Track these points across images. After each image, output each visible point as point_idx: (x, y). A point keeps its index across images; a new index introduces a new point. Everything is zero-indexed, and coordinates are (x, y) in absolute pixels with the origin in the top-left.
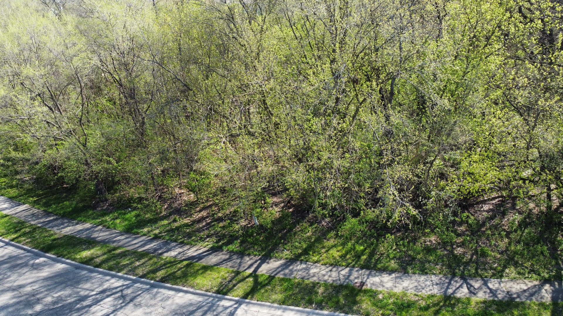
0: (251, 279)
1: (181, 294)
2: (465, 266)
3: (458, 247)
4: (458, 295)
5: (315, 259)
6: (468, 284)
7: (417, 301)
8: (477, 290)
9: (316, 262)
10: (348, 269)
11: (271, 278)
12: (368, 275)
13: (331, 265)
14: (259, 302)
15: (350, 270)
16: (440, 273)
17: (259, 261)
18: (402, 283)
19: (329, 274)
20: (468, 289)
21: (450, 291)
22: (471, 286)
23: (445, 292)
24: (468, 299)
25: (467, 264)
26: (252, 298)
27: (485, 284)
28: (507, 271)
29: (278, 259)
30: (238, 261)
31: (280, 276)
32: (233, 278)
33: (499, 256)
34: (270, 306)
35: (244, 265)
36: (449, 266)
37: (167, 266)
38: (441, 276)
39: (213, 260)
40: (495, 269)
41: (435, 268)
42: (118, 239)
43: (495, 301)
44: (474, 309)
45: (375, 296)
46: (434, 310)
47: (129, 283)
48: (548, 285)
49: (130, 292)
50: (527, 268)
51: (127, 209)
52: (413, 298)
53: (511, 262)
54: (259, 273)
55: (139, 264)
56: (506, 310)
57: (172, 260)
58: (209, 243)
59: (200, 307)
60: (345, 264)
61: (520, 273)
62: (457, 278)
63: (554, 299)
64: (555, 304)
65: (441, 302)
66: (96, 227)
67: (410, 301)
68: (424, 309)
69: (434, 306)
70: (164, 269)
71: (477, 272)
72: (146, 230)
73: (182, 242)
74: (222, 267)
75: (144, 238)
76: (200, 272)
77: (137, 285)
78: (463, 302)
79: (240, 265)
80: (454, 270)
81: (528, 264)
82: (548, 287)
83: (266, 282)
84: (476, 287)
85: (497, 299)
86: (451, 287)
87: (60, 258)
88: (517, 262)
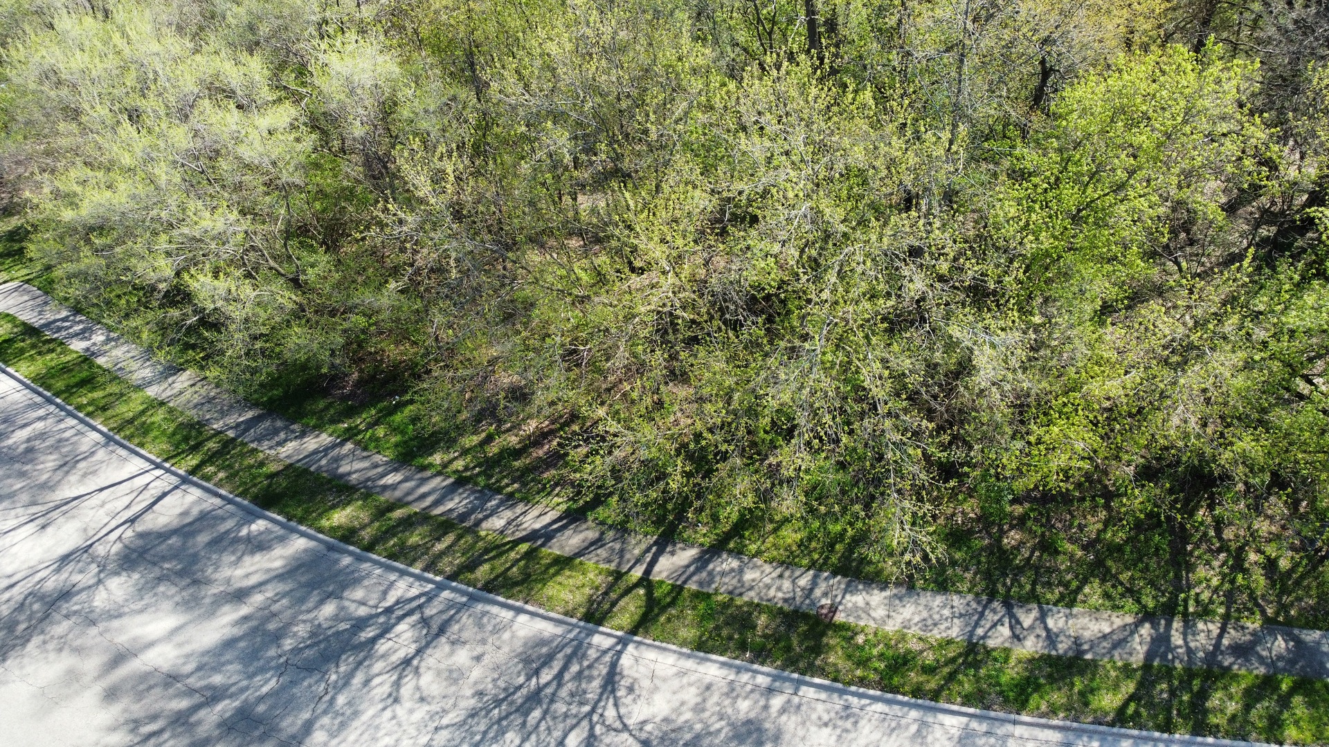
0: (642, 591)
1: (523, 618)
2: (1015, 575)
3: (1012, 527)
4: (991, 643)
5: (753, 547)
6: (1012, 616)
7: (922, 652)
8: (1025, 633)
9: (758, 553)
10: (811, 572)
11: (677, 590)
12: (845, 592)
13: (782, 563)
14: (657, 643)
15: (815, 577)
16: (970, 591)
17: (654, 549)
18: (901, 610)
19: (778, 582)
20: (1011, 627)
21: (980, 632)
22: (1018, 622)
23: (972, 633)
24: (1007, 651)
26: (647, 632)
27: (1042, 618)
28: (1087, 590)
29: (688, 543)
30: (617, 546)
31: (692, 586)
32: (610, 587)
33: (1079, 553)
34: (675, 652)
35: (628, 556)
36: (988, 575)
37: (492, 554)
38: (970, 597)
39: (571, 541)
40: (1066, 585)
41: (962, 579)
42: (391, 479)
43: (1049, 656)
44: (1012, 673)
45: (852, 638)
46: (946, 670)
47: (432, 590)
48: (1147, 625)
49: (434, 611)
50: (1121, 584)
51: (392, 394)
52: (915, 646)
53: (1097, 569)
54: (655, 577)
55: (439, 547)
56: (1063, 678)
57: (498, 542)
58: (560, 500)
59: (560, 648)
60: (805, 562)
61: (1107, 596)
62: (996, 604)
63: (1149, 656)
64: (1147, 667)
65: (960, 655)
66: (342, 444)
67: (909, 652)
68: (929, 670)
69: (946, 664)
70: (486, 561)
71: (1033, 589)
72: (437, 458)
73: (511, 496)
74: (590, 562)
75: (439, 479)
76: (552, 571)
77: (446, 594)
78: (995, 660)
79: (621, 557)
80: (994, 584)
81: (1125, 577)
82: (1146, 630)
83: (668, 600)
84: (1026, 625)
85: (1054, 653)
86: (983, 623)
87: (293, 524)
88: (1108, 570)
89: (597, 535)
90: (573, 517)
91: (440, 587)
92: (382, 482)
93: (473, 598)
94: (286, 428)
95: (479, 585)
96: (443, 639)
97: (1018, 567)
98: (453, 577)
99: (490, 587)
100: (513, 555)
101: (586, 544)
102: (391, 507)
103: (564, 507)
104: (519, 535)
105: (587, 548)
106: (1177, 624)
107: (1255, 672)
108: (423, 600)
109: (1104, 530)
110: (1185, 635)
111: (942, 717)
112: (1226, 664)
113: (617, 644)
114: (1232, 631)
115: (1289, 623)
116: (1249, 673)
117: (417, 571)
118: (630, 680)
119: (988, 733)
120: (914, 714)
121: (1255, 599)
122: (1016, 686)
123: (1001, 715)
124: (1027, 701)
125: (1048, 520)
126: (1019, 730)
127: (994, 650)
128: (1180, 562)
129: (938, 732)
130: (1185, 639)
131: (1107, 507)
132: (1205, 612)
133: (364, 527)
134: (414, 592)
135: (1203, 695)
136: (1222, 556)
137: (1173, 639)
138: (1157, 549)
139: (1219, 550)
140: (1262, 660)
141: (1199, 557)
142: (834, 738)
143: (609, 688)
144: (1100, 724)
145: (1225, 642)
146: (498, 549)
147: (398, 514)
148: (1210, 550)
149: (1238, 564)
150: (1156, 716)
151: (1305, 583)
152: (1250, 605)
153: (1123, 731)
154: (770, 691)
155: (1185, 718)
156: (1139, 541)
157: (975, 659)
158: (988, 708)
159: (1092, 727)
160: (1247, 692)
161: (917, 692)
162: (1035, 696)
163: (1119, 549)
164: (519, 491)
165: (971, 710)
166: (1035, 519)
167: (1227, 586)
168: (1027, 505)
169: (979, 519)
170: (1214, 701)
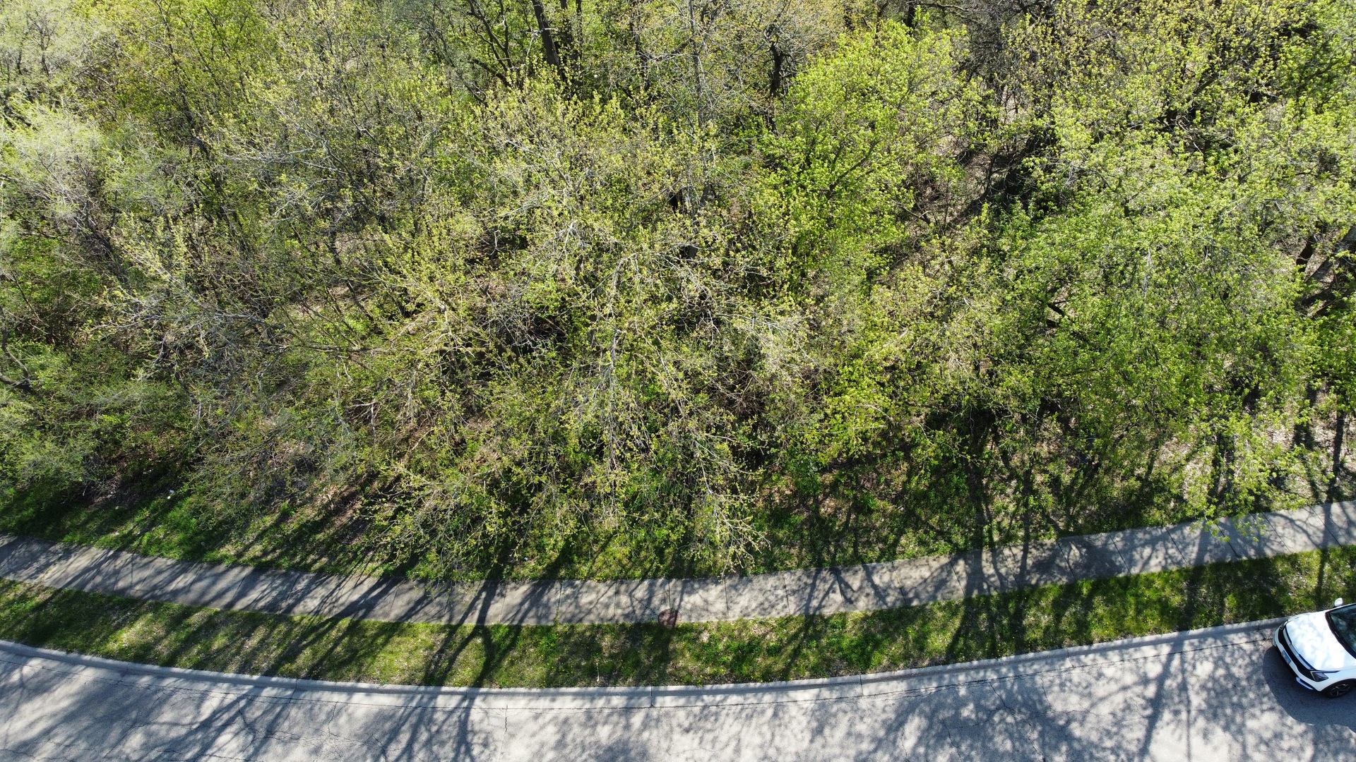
0: (479, 641)
1: (358, 697)
2: (837, 541)
3: (826, 496)
4: (827, 612)
5: (584, 569)
6: (841, 581)
7: (764, 636)
8: (856, 595)
9: (591, 575)
10: (646, 583)
11: (515, 630)
12: (682, 593)
13: (616, 579)
14: (504, 690)
15: (651, 585)
16: (798, 566)
17: (484, 595)
18: (739, 599)
19: (615, 599)
20: (843, 593)
21: (815, 603)
22: (848, 586)
23: (807, 607)
24: (843, 616)
25: (840, 535)
26: (491, 681)
27: (869, 576)
28: (903, 541)
29: (518, 580)
30: (444, 599)
31: (530, 622)
32: (447, 643)
33: (890, 508)
34: (524, 694)
35: (458, 608)
36: (813, 547)
37: (310, 638)
38: (799, 572)
39: (395, 606)
40: (884, 540)
41: (790, 556)
42: (180, 582)
43: (881, 611)
44: (851, 635)
45: (698, 638)
46: (790, 648)
47: (250, 691)
48: (961, 562)
49: (258, 713)
50: (932, 528)
51: (164, 490)
52: (757, 631)
53: (910, 520)
54: (491, 622)
55: (252, 642)
56: (897, 629)
57: (316, 622)
58: (375, 565)
59: (404, 720)
60: (638, 573)
61: (922, 543)
62: (824, 573)
63: (968, 590)
64: (968, 600)
65: (800, 630)
66: (115, 557)
67: (752, 638)
68: (774, 652)
69: (789, 642)
70: (305, 646)
71: (856, 551)
72: (229, 550)
73: (321, 571)
74: (419, 623)
75: (236, 571)
76: (380, 641)
77: (268, 692)
78: (834, 627)
79: (451, 610)
80: (820, 554)
81: (934, 521)
82: (961, 566)
83: (508, 642)
84: (855, 587)
85: (885, 607)
86: (816, 594)
87: (74, 655)
88: (919, 518)
89: (421, 593)
90: (392, 579)
91: (259, 686)
92: (172, 587)
93: (298, 689)
94: (45, 551)
95: (303, 674)
96: (273, 741)
97: (838, 533)
98: (271, 672)
99: (316, 672)
100: (334, 633)
101: (411, 605)
102: (187, 612)
103: (380, 571)
104: (336, 611)
105: (412, 609)
106: (986, 555)
107: (1060, 583)
108: (242, 703)
109: (909, 481)
110: (994, 563)
111: (793, 694)
112: (1033, 582)
113: (463, 700)
114: (1033, 551)
115: (1079, 531)
116: (1054, 585)
117: (231, 675)
118: (483, 736)
119: (840, 699)
120: (768, 698)
121: (1048, 516)
122: (856, 647)
123: (847, 678)
124: (869, 659)
125: (858, 482)
126: (867, 689)
127: (831, 617)
128: (979, 496)
129: (793, 710)
130: (995, 568)
131: (907, 458)
132: (1008, 538)
133: (158, 640)
134: (231, 697)
135: (1019, 615)
136: (1014, 483)
137: (985, 570)
138: (957, 489)
139: (1010, 478)
140: (1062, 571)
141: (994, 489)
142: (697, 741)
143: (463, 749)
144: (937, 664)
145: (1029, 562)
146: (315, 631)
147: (196, 619)
148: (1002, 480)
149: (1028, 488)
150: (983, 646)
151: (1086, 492)
152: (1044, 523)
153: (958, 665)
154: (628, 710)
155: (1007, 640)
156: (941, 485)
157: (815, 631)
158: (836, 674)
159: (929, 669)
160: (1056, 603)
161: (767, 676)
162: (876, 652)
163: (925, 495)
164: (329, 564)
165: (820, 681)
166: (846, 485)
167: (1022, 510)
168: (836, 472)
169: (795, 494)
170: (1029, 619)
